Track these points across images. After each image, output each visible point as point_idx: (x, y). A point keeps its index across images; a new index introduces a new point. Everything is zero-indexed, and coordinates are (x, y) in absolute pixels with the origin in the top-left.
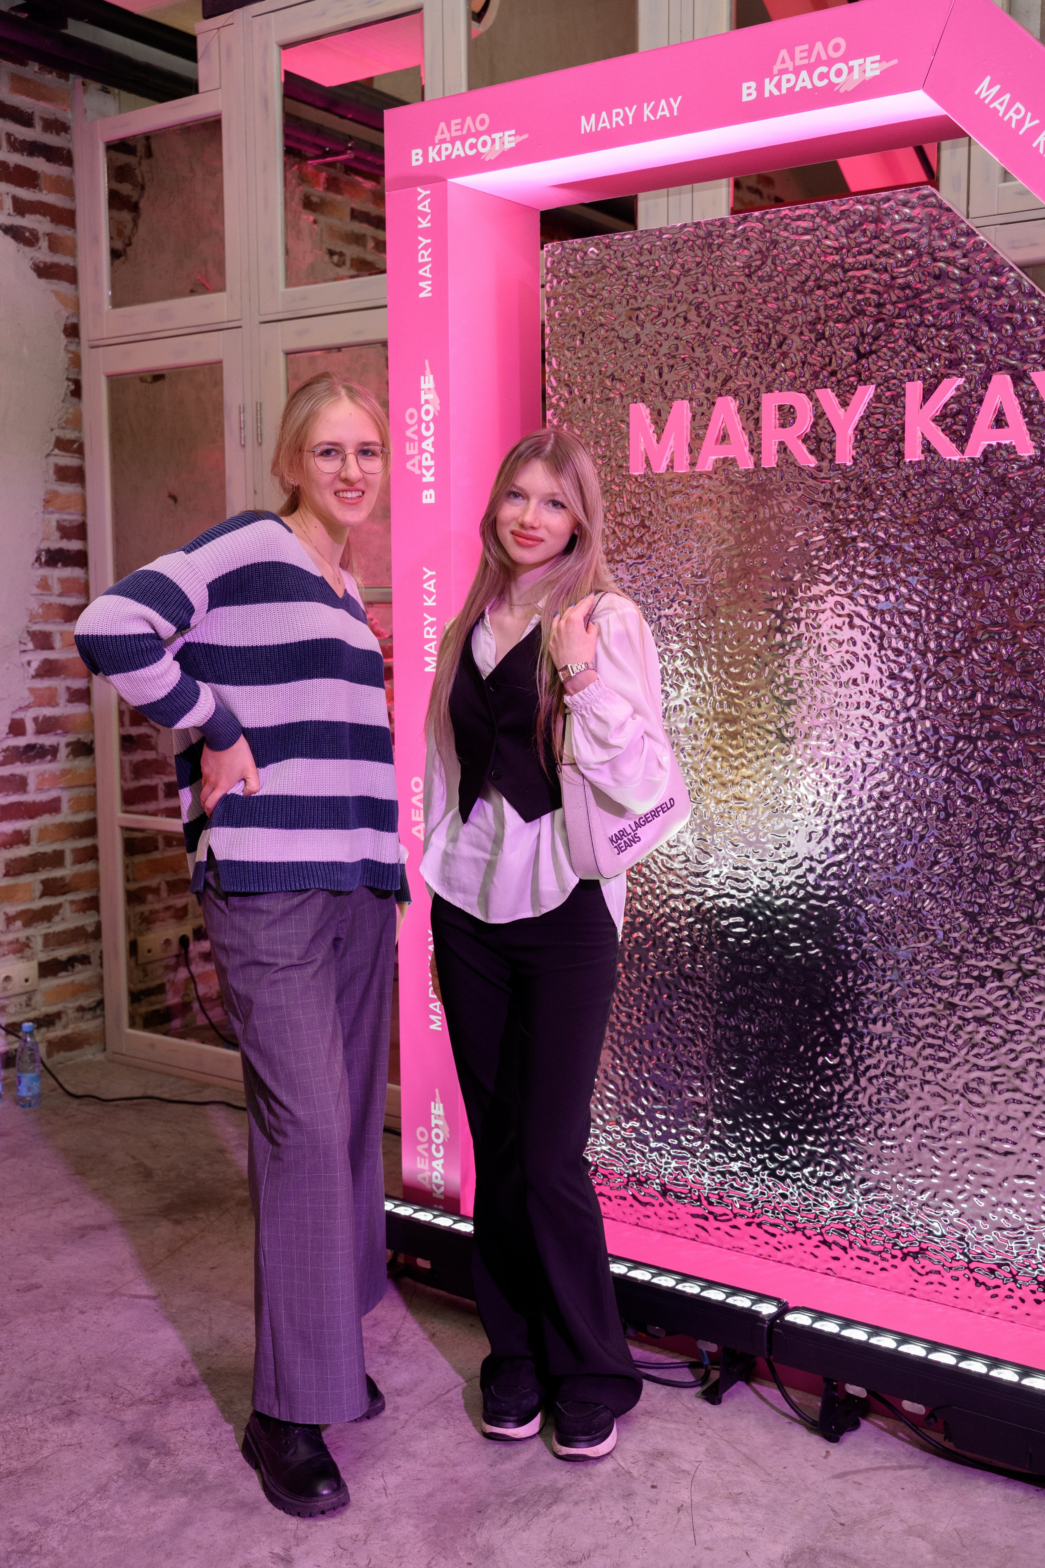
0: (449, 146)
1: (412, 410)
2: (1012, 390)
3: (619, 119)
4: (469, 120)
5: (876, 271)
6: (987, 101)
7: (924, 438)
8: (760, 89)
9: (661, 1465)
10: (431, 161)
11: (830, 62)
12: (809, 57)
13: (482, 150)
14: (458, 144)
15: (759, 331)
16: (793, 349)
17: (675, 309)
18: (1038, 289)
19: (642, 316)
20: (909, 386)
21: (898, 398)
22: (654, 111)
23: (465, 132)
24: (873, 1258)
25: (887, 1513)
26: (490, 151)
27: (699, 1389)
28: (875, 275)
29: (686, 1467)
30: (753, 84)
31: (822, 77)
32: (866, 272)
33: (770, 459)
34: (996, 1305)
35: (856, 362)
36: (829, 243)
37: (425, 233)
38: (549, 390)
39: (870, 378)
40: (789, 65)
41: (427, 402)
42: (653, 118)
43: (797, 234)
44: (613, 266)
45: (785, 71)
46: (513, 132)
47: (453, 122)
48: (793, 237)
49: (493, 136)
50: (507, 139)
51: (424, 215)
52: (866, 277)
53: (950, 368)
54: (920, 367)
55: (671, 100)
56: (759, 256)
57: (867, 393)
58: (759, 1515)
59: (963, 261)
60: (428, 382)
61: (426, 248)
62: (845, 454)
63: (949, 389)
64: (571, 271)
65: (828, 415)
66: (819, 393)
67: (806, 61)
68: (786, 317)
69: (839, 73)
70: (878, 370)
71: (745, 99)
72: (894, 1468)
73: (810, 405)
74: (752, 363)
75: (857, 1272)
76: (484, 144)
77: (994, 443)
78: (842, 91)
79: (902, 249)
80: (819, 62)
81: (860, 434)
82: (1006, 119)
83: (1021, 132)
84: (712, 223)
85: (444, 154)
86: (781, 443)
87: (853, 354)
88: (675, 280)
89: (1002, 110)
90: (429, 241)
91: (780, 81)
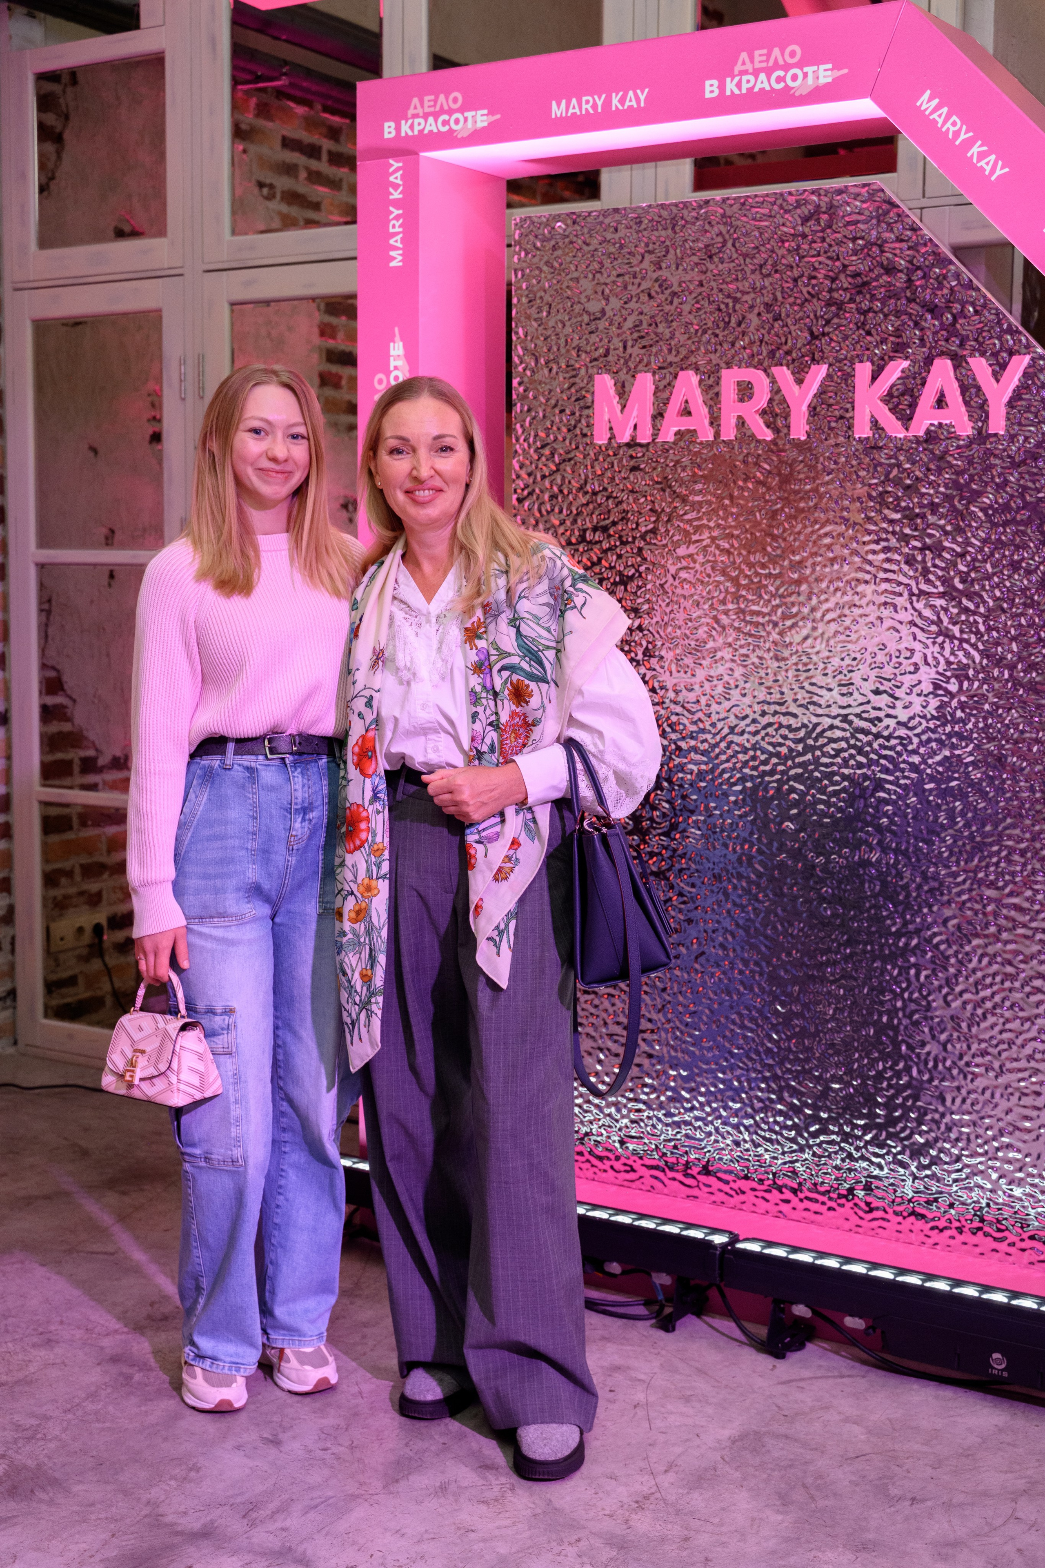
0: (422, 121)
1: (380, 376)
2: (952, 374)
3: (589, 107)
4: (442, 97)
5: (829, 258)
6: (927, 113)
7: (872, 416)
8: (722, 87)
9: (618, 1377)
10: (403, 134)
11: (787, 67)
12: (767, 61)
13: (454, 127)
14: (431, 120)
15: (719, 310)
16: (752, 329)
17: (639, 285)
18: (975, 281)
19: (607, 291)
20: (858, 366)
21: (848, 377)
22: (622, 101)
23: (438, 108)
24: (821, 1198)
25: (827, 1408)
26: (462, 129)
27: (654, 1321)
28: (829, 262)
29: (642, 1377)
30: (715, 83)
31: (779, 80)
32: (820, 259)
33: (729, 433)
34: (935, 1236)
35: (809, 343)
36: (785, 229)
37: (397, 203)
38: (516, 359)
39: (822, 358)
40: (749, 67)
41: (396, 368)
42: (620, 107)
43: (754, 219)
44: (580, 242)
45: (745, 72)
46: (485, 112)
47: (426, 98)
48: (752, 222)
49: (466, 114)
50: (479, 118)
51: (396, 186)
52: (820, 263)
53: (896, 351)
54: (868, 349)
55: (639, 92)
56: (720, 239)
57: (819, 373)
58: (710, 1410)
59: (908, 252)
60: (397, 349)
61: (397, 218)
62: (800, 429)
63: (896, 370)
64: (538, 244)
65: (783, 392)
66: (775, 370)
67: (764, 65)
68: (745, 298)
69: (794, 78)
70: (831, 351)
71: (708, 95)
72: (834, 1377)
73: (766, 381)
74: (713, 341)
75: (806, 1214)
76: (457, 121)
77: (936, 423)
78: (797, 94)
79: (854, 240)
80: (776, 66)
81: (813, 410)
82: (944, 129)
83: (957, 143)
84: (676, 205)
85: (417, 129)
86: (739, 417)
87: (807, 335)
88: (640, 258)
89: (940, 121)
90: (400, 212)
91: (740, 80)
